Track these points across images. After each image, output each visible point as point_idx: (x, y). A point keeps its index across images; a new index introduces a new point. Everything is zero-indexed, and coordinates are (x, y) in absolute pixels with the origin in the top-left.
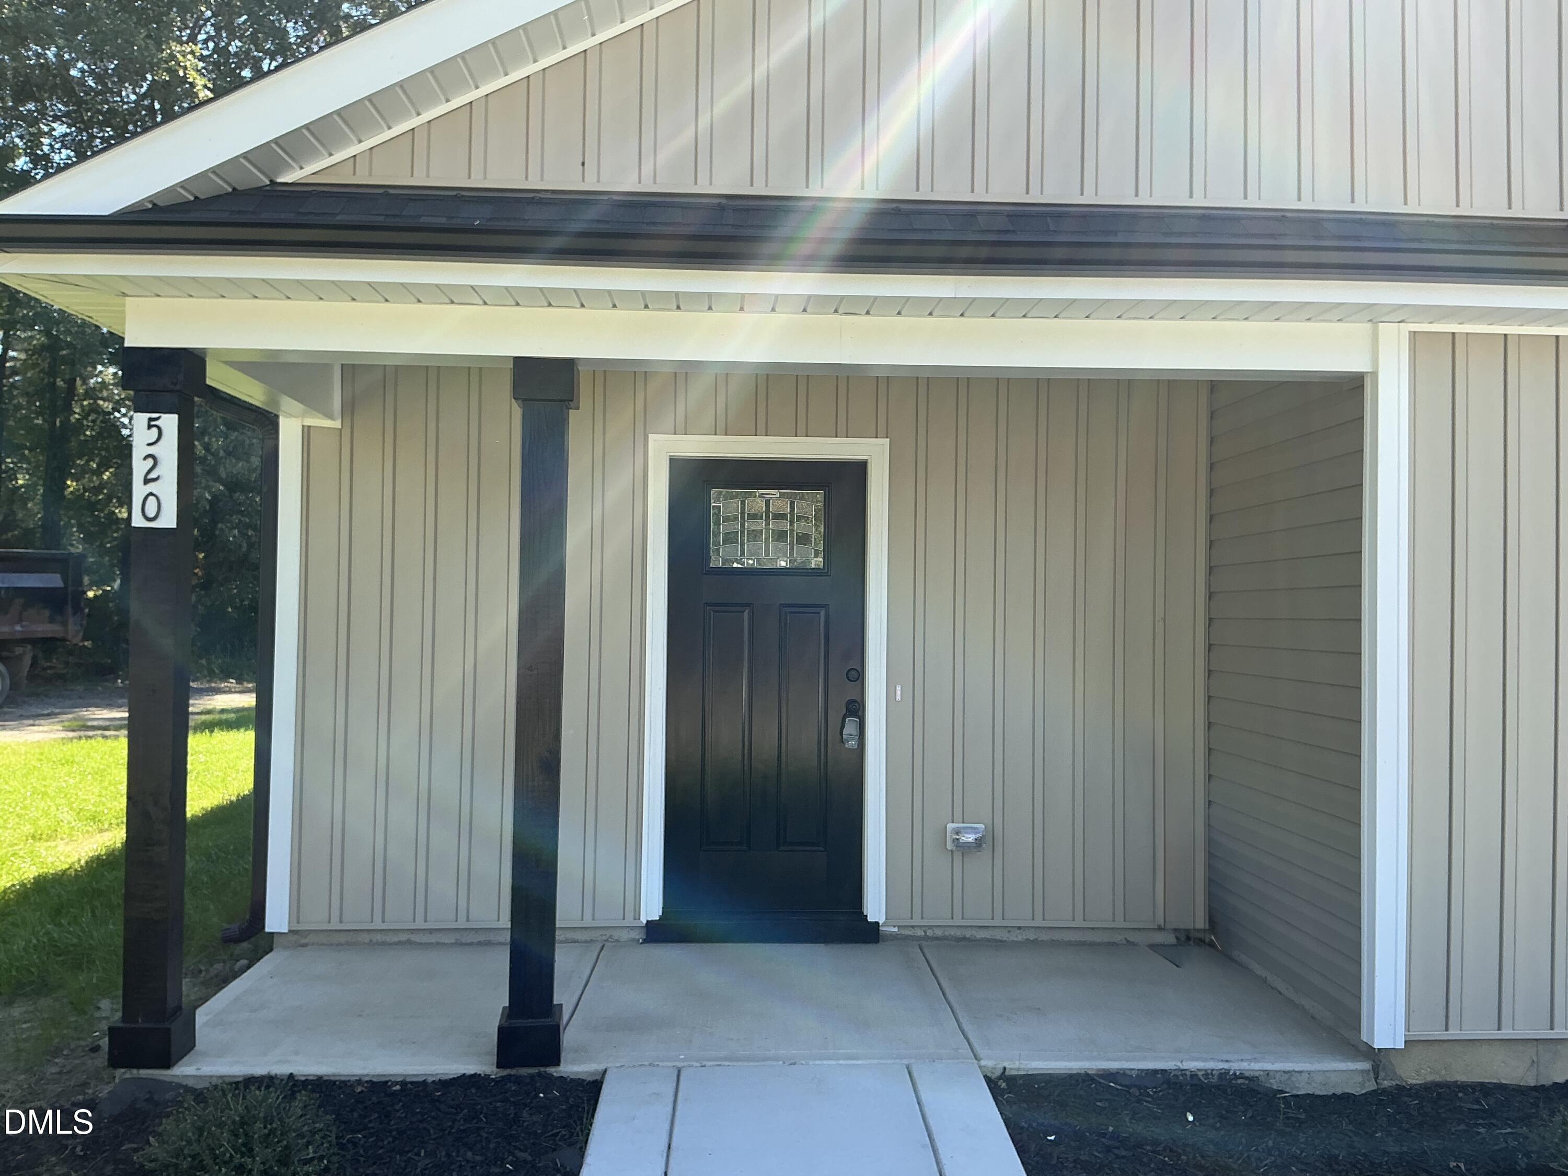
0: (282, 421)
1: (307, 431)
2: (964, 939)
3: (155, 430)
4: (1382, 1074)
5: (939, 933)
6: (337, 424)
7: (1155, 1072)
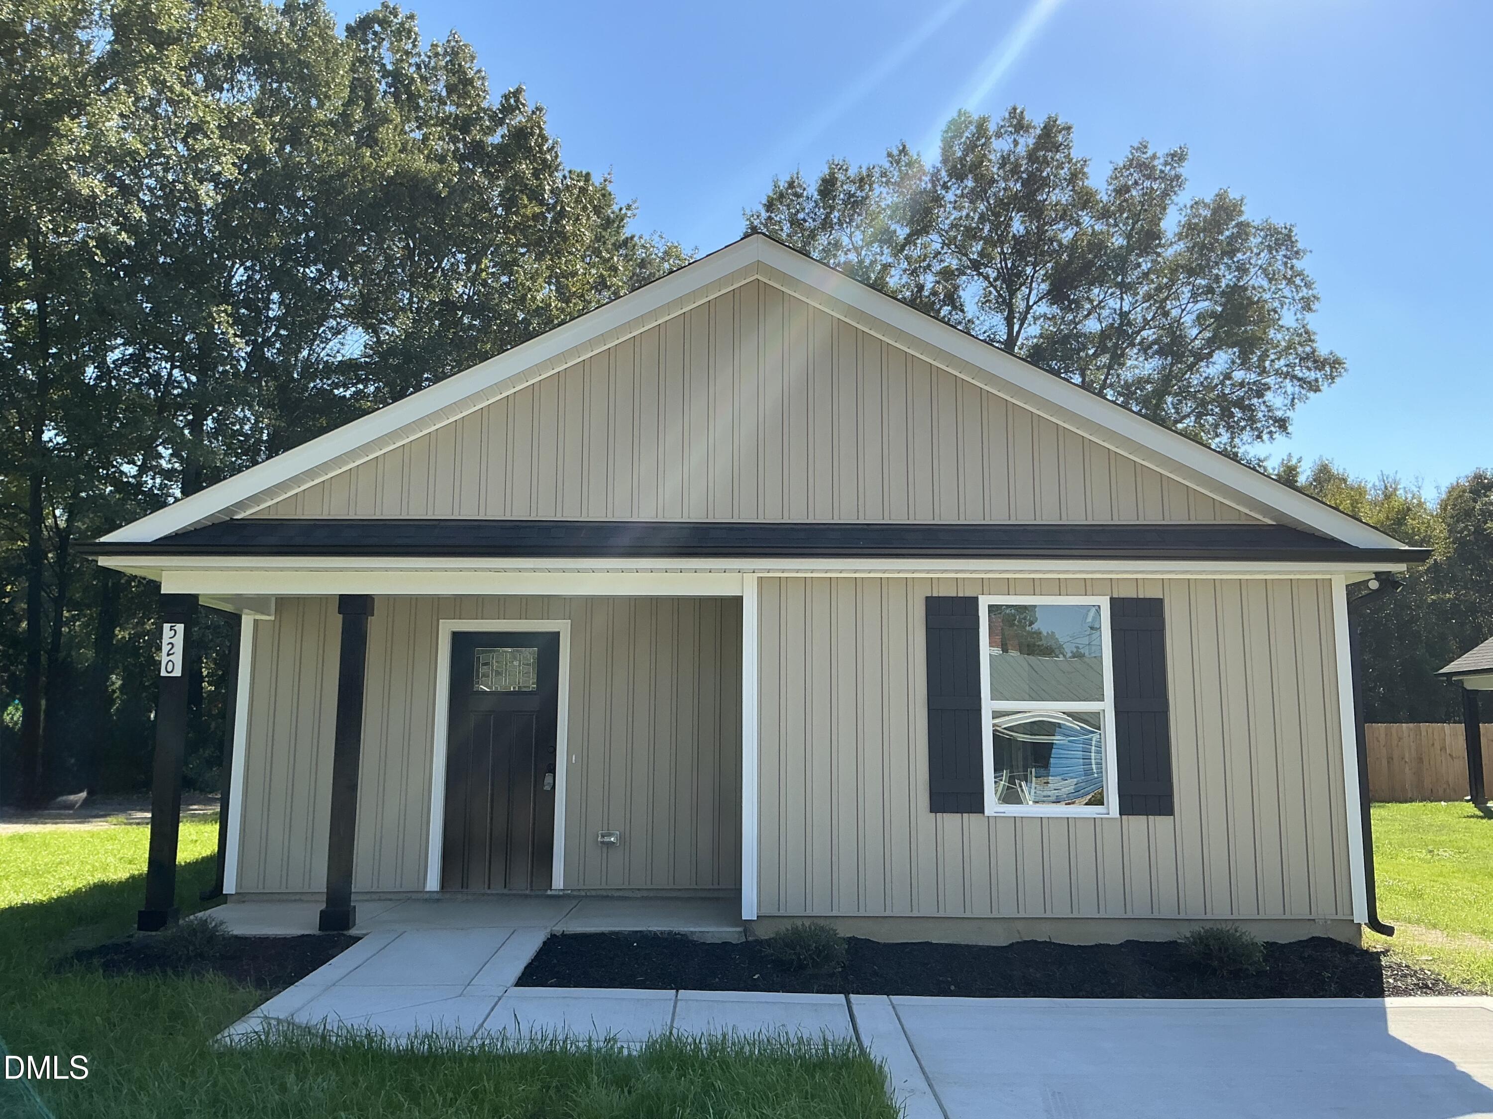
0: (243, 617)
1: (256, 621)
2: (608, 896)
3: (173, 632)
4: (748, 934)
5: (594, 893)
6: (272, 618)
7: (637, 932)
